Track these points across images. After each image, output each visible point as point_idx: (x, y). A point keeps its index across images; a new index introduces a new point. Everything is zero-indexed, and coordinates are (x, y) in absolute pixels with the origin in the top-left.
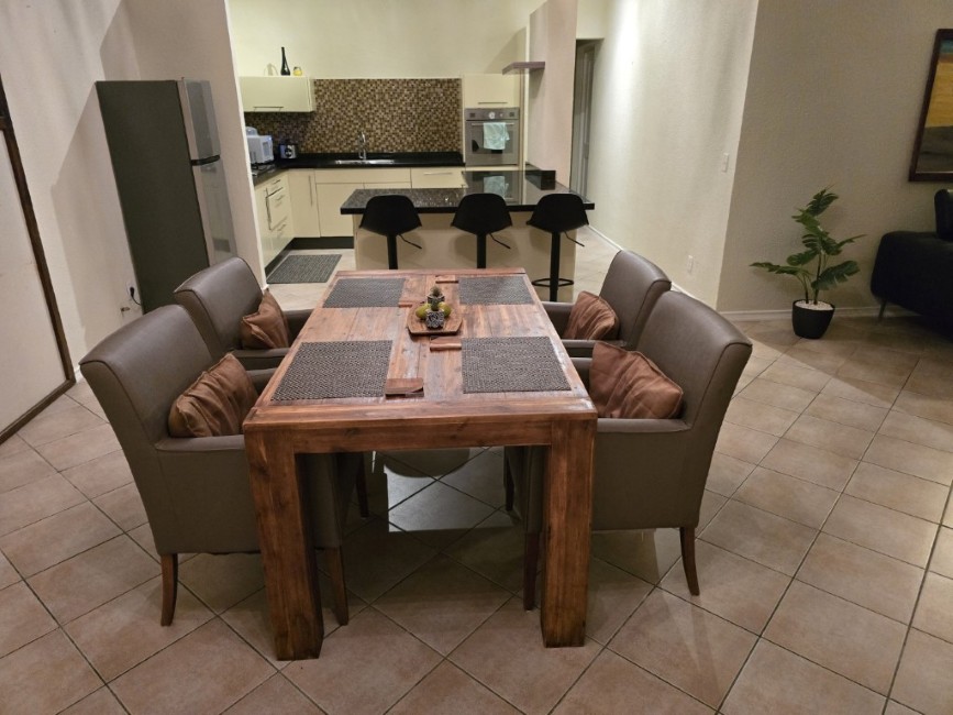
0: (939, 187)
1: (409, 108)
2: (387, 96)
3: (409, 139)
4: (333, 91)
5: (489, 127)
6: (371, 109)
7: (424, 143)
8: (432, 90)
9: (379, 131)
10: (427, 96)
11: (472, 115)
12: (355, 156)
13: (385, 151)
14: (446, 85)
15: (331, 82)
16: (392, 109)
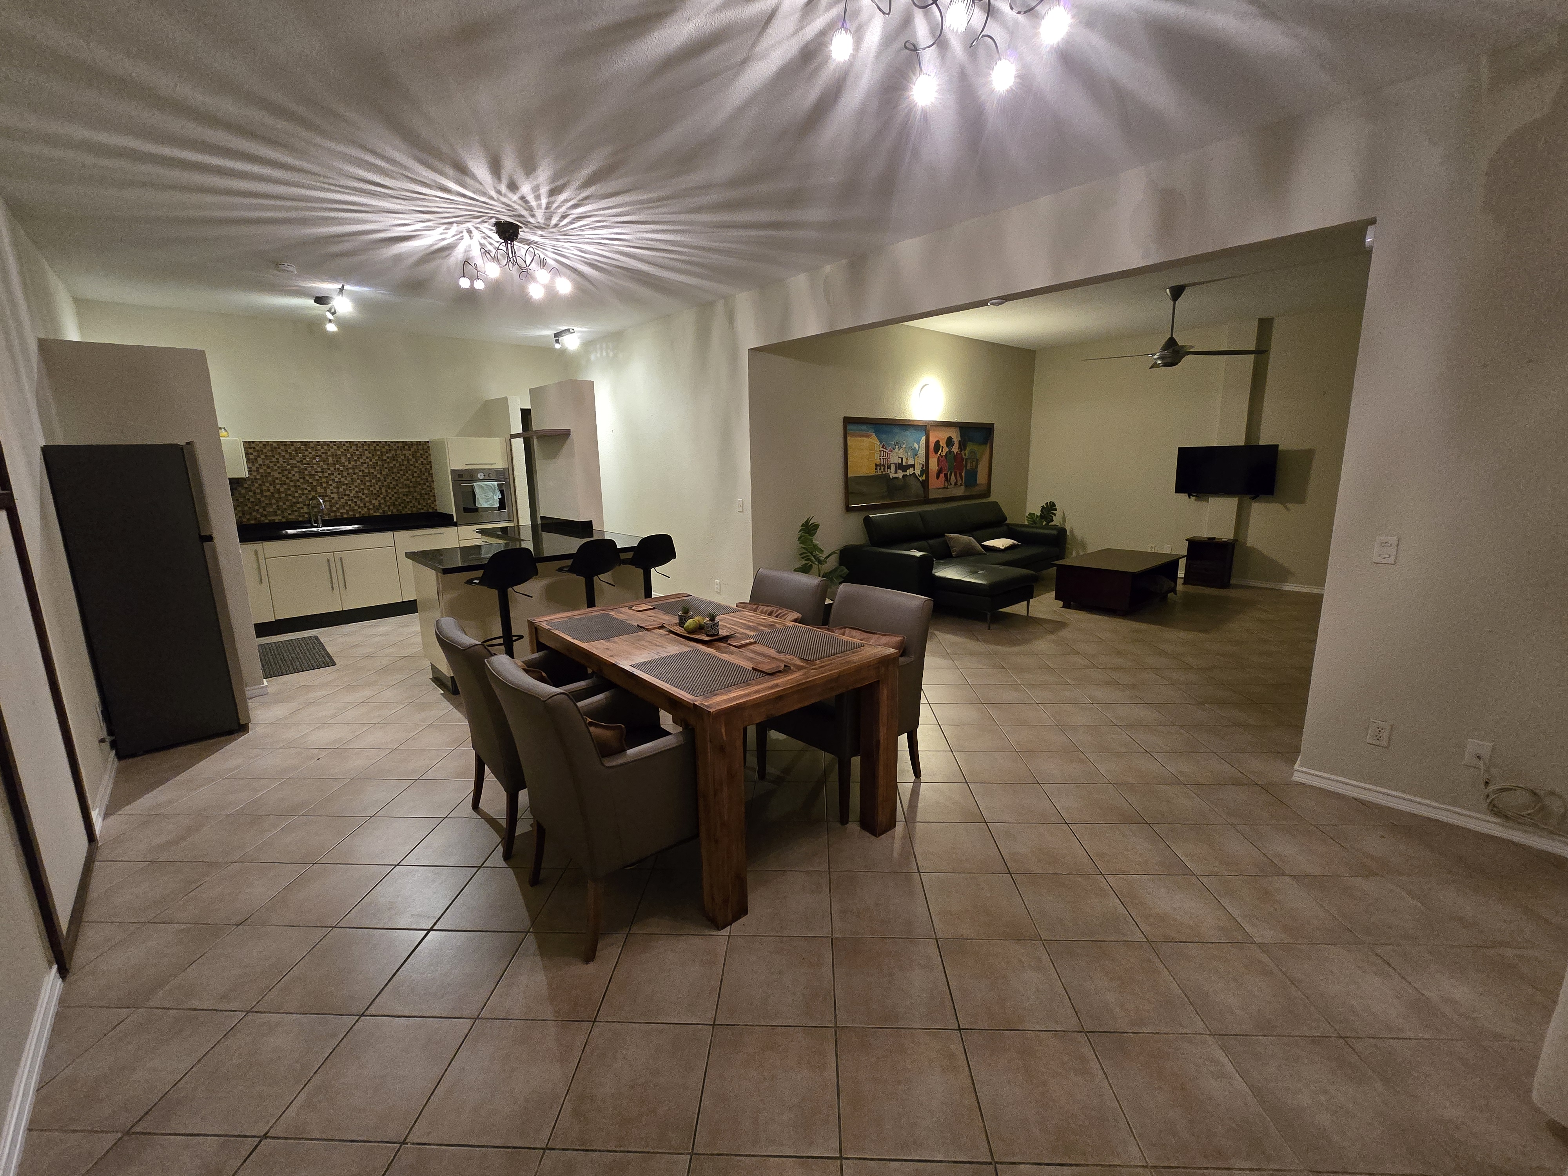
0: (863, 515)
1: (372, 471)
2: (343, 459)
3: (376, 503)
4: (269, 454)
5: (481, 487)
6: (323, 472)
7: (394, 505)
8: (399, 452)
9: (336, 496)
10: (394, 458)
11: (460, 476)
12: (309, 523)
13: (345, 516)
14: (415, 447)
15: (266, 444)
16: (351, 471)
